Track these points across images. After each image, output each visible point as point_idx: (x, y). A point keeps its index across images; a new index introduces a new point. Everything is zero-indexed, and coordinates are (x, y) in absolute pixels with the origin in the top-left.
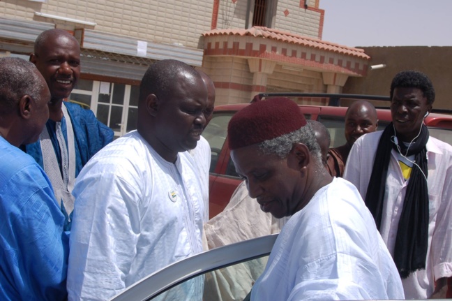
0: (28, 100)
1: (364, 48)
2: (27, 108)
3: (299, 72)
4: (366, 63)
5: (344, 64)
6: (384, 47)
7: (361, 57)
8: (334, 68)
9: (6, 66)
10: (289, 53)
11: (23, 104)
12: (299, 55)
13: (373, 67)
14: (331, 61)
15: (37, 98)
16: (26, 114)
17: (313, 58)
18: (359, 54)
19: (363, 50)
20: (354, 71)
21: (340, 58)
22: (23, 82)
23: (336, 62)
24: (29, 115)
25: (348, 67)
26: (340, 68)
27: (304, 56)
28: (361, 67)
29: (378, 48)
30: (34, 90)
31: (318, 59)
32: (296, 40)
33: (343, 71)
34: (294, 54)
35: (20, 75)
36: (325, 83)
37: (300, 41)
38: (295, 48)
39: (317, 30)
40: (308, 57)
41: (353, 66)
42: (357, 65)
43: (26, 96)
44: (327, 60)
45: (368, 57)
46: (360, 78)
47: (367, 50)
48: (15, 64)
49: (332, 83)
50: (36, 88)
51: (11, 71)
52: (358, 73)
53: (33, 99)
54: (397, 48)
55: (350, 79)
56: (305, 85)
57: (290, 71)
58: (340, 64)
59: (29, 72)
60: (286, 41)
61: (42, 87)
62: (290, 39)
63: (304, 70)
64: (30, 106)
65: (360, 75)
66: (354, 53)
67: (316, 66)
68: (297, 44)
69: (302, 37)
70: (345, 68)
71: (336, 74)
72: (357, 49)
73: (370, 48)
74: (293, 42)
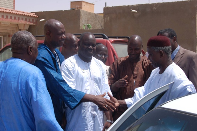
0: (31, 47)
1: (35, 13)
2: (31, 51)
3: (8, 25)
4: (36, 19)
5: (28, 20)
6: (44, 12)
7: (34, 16)
8: (24, 22)
9: (21, 35)
10: (5, 17)
11: (29, 49)
12: (9, 17)
13: (40, 20)
14: (22, 19)
15: (34, 46)
16: (31, 53)
17: (15, 18)
18: (34, 15)
19: (34, 14)
20: (32, 23)
21: (26, 17)
22: (29, 40)
23: (24, 19)
24: (32, 54)
25: (29, 21)
26: (26, 22)
27: (11, 18)
28: (35, 21)
29: (41, 12)
30: (33, 43)
31: (17, 18)
32: (7, 11)
33: (28, 23)
34: (7, 17)
35: (27, 38)
36: (20, 29)
37: (9, 11)
38: (7, 15)
39: (13, 6)
40: (13, 18)
41: (31, 21)
42: (33, 20)
43: (30, 46)
44: (21, 19)
45: (37, 16)
46: (35, 25)
47: (36, 13)
48: (24, 34)
49: (23, 29)
50: (34, 42)
51: (24, 37)
52: (34, 23)
53: (33, 47)
54: (49, 12)
55: (30, 26)
56: (11, 30)
57: (4, 25)
58: (26, 20)
59: (30, 36)
60: (3, 12)
61: (35, 42)
62: (5, 11)
63: (10, 24)
64: (32, 50)
65: (35, 24)
66: (32, 15)
67: (16, 22)
68: (8, 12)
69: (9, 9)
70: (28, 22)
71: (24, 25)
72: (32, 13)
73: (37, 12)
74: (6, 12)
